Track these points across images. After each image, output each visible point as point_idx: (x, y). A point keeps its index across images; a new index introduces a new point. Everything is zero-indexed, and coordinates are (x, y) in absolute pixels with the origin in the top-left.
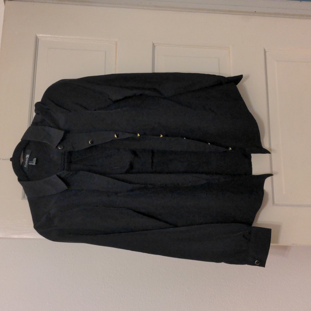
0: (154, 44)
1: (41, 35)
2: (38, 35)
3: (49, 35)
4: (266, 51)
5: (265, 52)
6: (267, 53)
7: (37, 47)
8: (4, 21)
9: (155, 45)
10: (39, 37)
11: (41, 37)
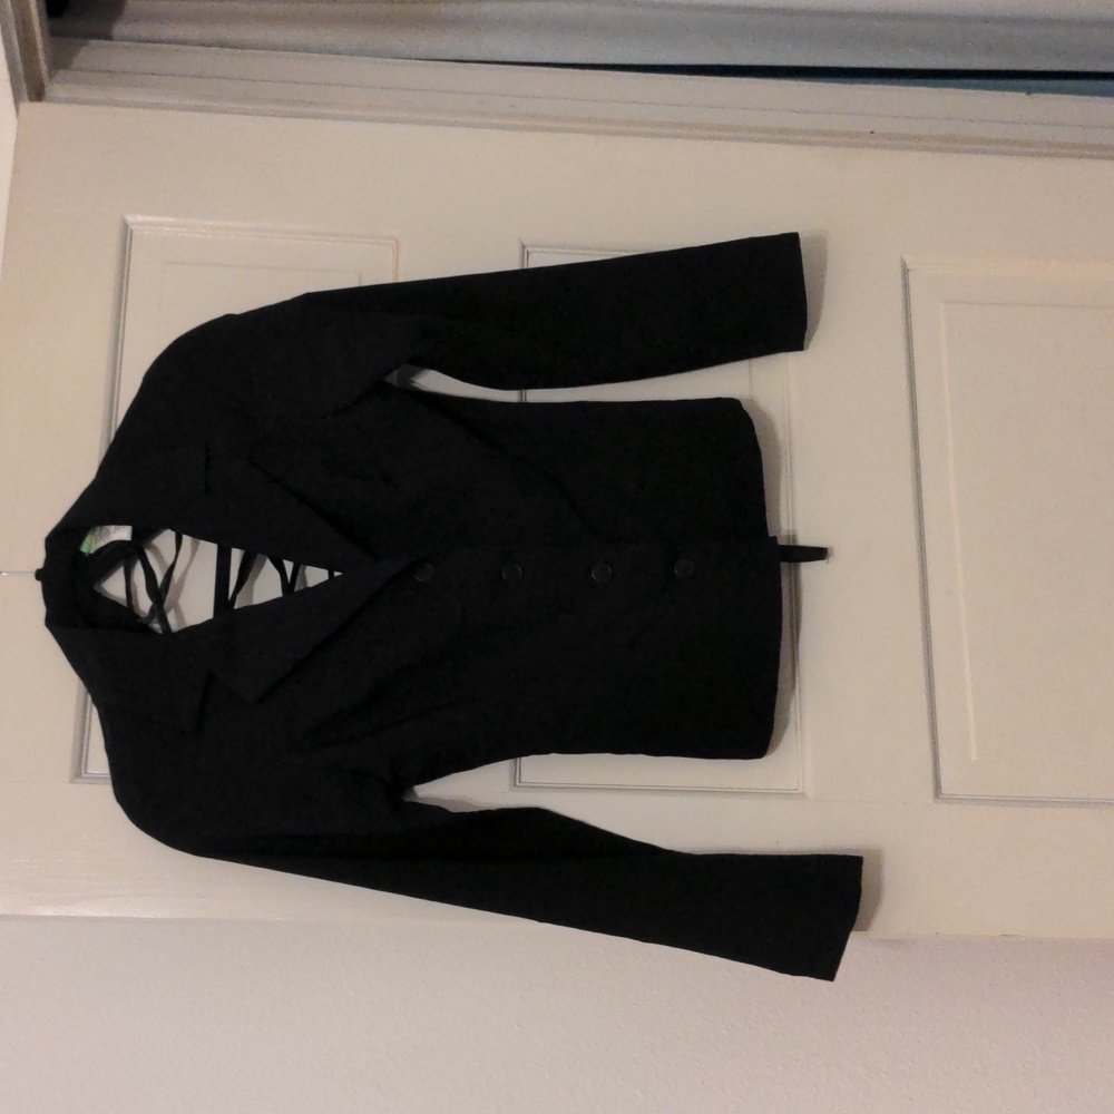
0: (524, 247)
1: (140, 218)
2: (130, 219)
3: (170, 219)
4: (908, 267)
5: (905, 272)
6: (911, 274)
7: (125, 280)
8: (16, 169)
9: (530, 249)
10: (133, 224)
11: (141, 224)
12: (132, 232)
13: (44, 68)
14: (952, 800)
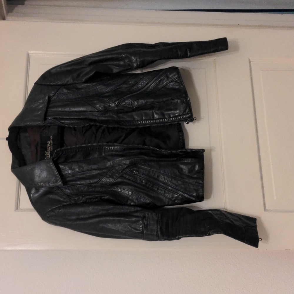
3: (41, 52)
5: (250, 62)
10: (31, 53)
11: (33, 53)
12: (30, 56)
13: (5, 12)
14: (269, 211)
